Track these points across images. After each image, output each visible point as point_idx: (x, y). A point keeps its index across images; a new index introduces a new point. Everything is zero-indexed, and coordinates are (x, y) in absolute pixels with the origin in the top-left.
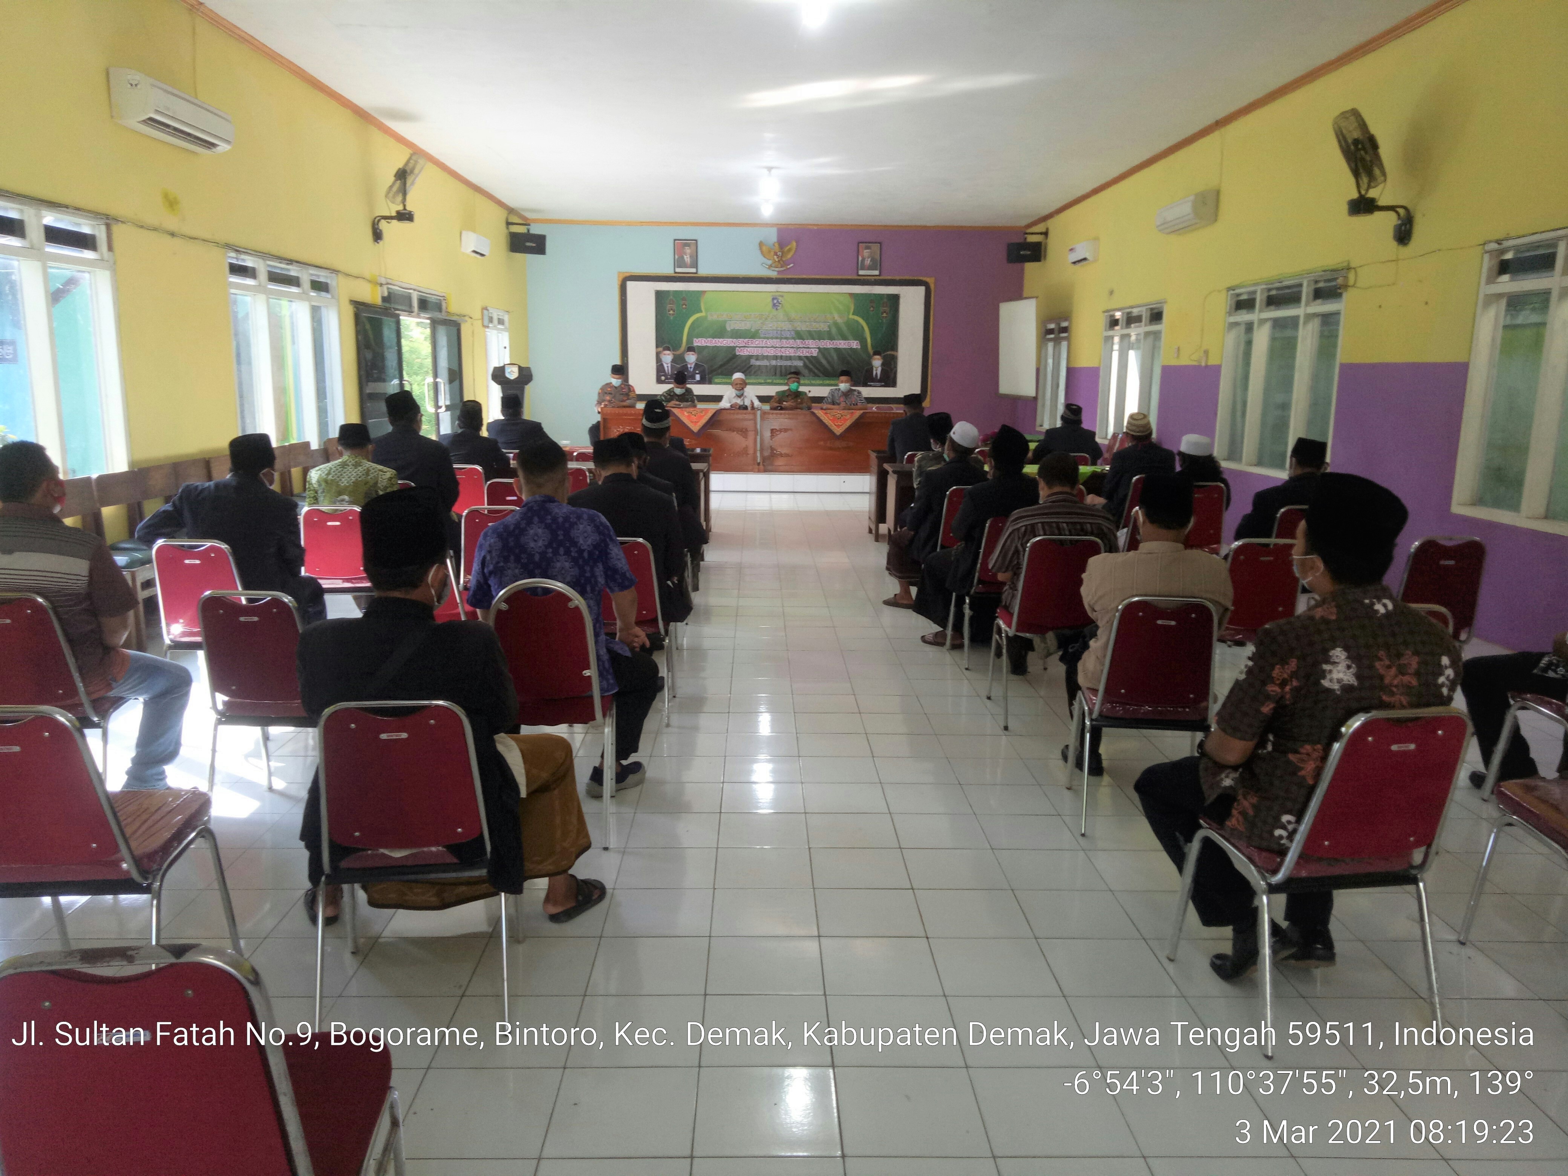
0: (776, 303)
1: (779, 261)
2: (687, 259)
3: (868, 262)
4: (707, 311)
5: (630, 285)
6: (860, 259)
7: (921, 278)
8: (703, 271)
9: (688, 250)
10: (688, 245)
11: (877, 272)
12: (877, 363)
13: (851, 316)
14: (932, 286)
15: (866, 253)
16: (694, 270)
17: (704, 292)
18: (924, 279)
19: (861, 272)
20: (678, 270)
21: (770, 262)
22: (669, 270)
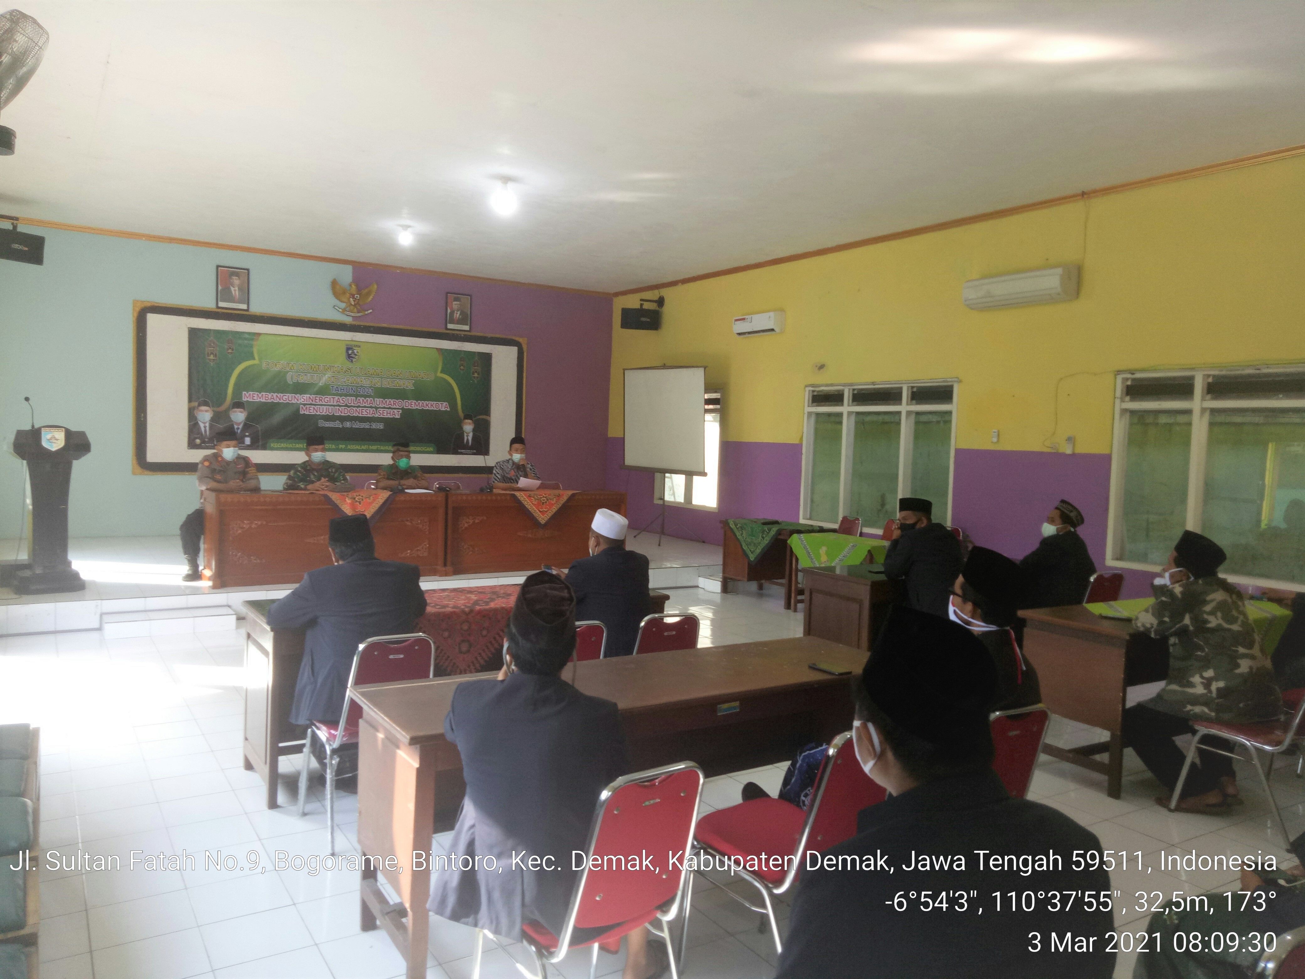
0: (350, 352)
1: (355, 305)
2: (235, 291)
3: (457, 315)
4: (260, 359)
5: (152, 319)
6: (449, 311)
7: (514, 338)
8: (256, 308)
9: (236, 281)
10: (237, 275)
11: (466, 328)
12: (468, 427)
13: (440, 375)
14: (525, 347)
15: (455, 305)
16: (244, 307)
17: (259, 334)
18: (517, 339)
19: (450, 326)
20: (221, 304)
21: (343, 305)
22: (209, 303)
